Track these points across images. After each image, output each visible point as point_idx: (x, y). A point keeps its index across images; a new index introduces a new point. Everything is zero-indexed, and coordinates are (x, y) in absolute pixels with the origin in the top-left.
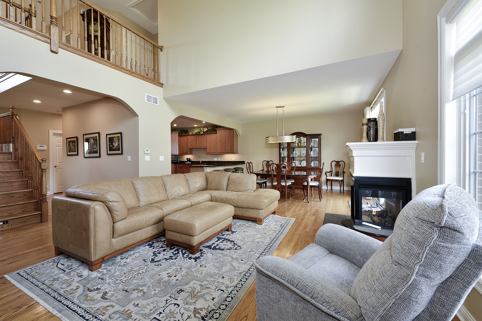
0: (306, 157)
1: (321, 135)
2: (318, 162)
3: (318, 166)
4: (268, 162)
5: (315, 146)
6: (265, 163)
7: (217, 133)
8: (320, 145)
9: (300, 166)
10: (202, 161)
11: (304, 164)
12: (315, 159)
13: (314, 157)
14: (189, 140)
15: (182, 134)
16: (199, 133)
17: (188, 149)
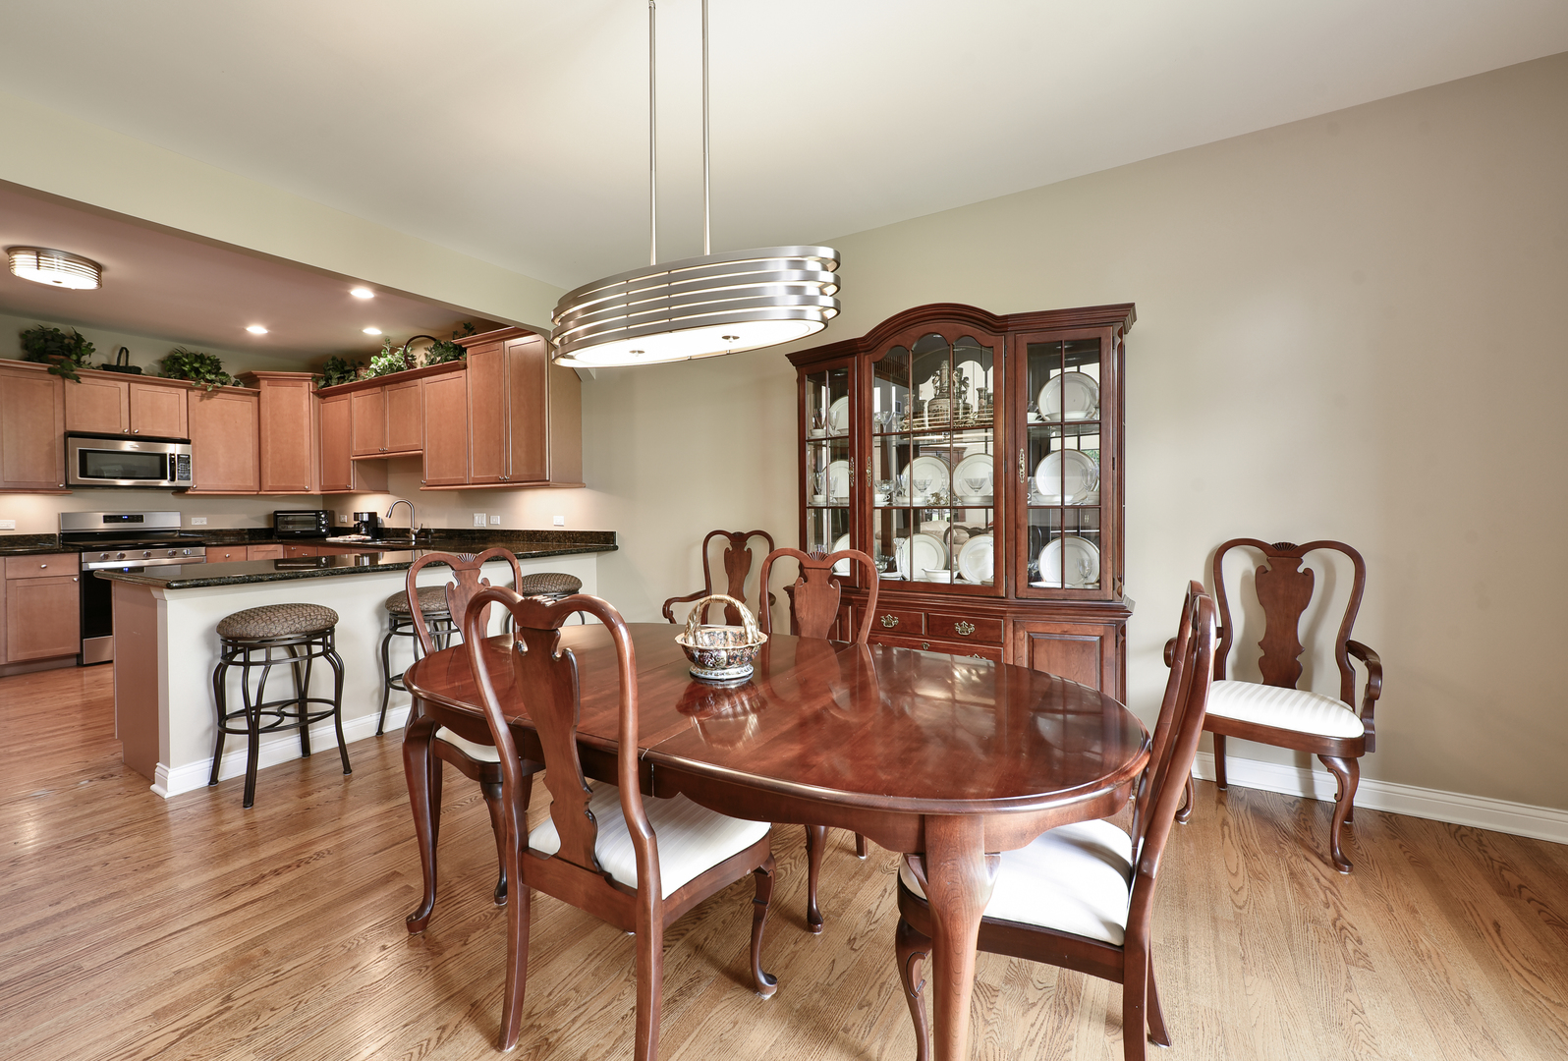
0: (995, 507)
1: (1120, 316)
2: (1093, 551)
3: (1094, 578)
4: (738, 539)
5: (1070, 416)
6: (718, 548)
7: (465, 367)
8: (1111, 405)
9: (944, 577)
10: (422, 530)
11: (978, 564)
12: (1069, 524)
13: (1062, 508)
14: (355, 415)
15: (327, 384)
16: (392, 371)
17: (353, 460)
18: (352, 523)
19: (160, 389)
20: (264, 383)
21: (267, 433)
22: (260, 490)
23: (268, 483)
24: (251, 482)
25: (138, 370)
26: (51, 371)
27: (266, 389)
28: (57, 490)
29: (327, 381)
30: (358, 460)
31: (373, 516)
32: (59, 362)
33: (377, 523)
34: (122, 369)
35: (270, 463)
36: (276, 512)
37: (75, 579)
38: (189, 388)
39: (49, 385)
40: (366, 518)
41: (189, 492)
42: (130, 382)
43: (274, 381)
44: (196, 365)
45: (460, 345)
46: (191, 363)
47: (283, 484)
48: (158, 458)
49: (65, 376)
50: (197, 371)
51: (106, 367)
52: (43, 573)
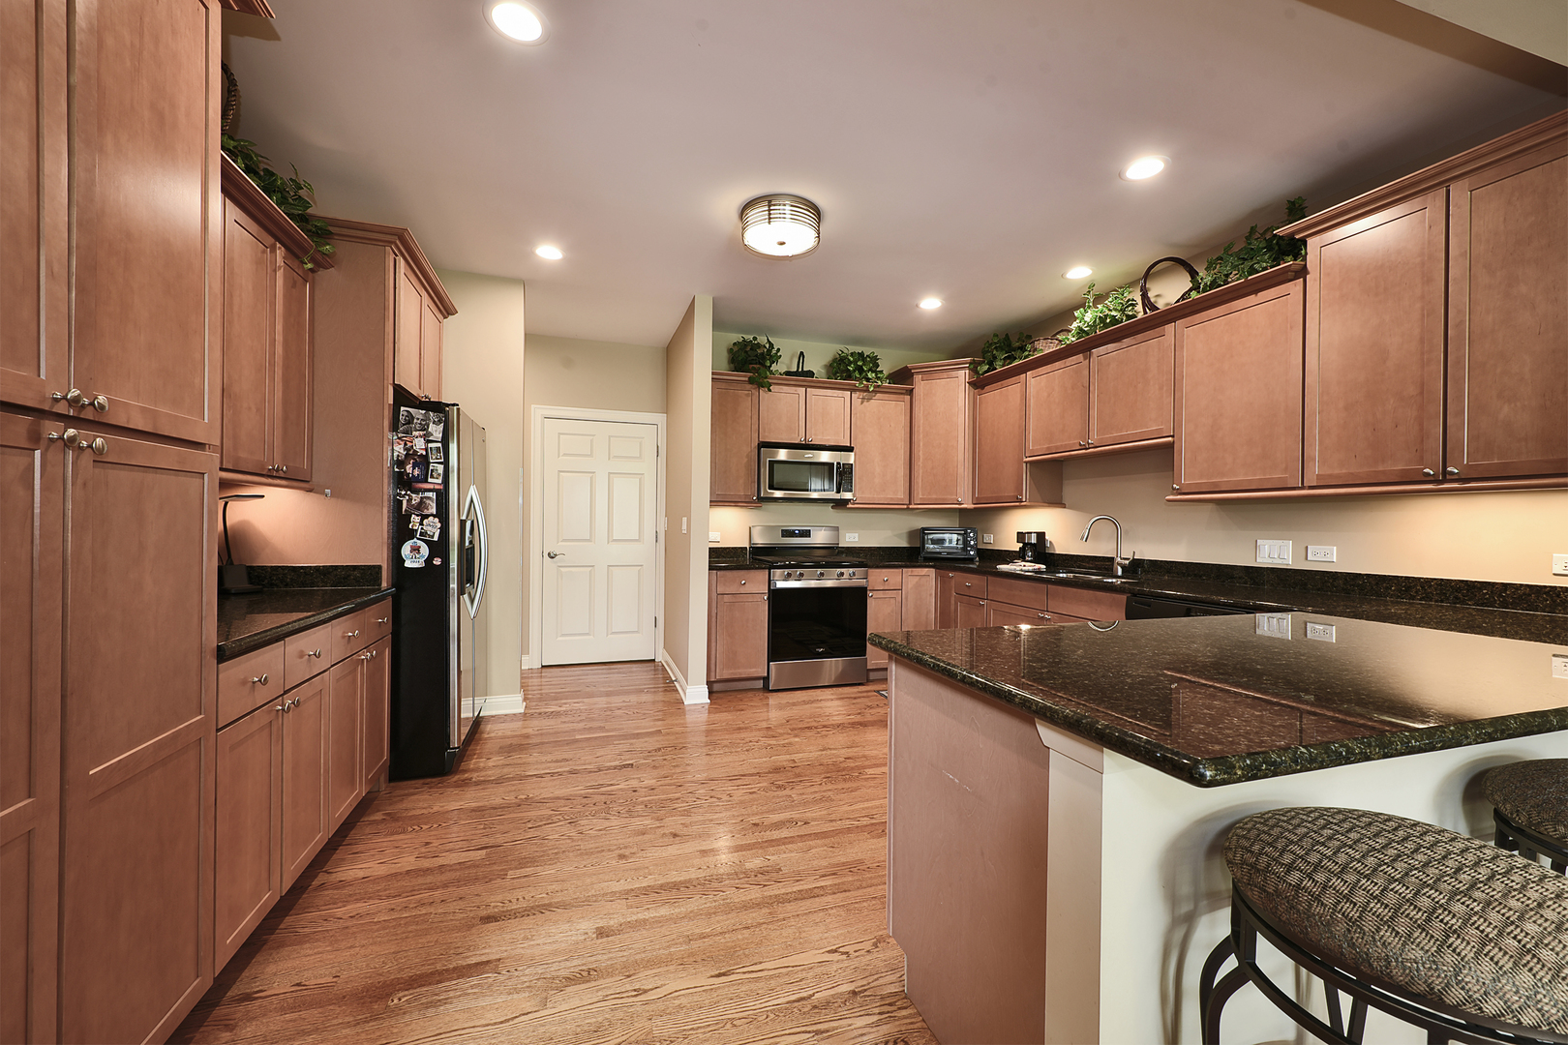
7: (1302, 273)
14: (1032, 402)
15: (992, 368)
16: (1106, 326)
17: (1026, 463)
18: (1017, 547)
19: (829, 392)
20: (917, 378)
21: (919, 437)
22: (910, 504)
23: (919, 495)
24: (901, 494)
25: (810, 374)
26: (751, 381)
27: (920, 385)
28: (751, 502)
29: (991, 363)
30: (1030, 462)
31: (1041, 536)
32: (756, 371)
33: (1045, 547)
34: (801, 376)
35: (921, 471)
36: (924, 529)
37: (765, 598)
38: (853, 390)
39: (747, 395)
40: (1034, 540)
41: (850, 506)
42: (806, 387)
43: (929, 373)
44: (860, 363)
45: (1291, 236)
46: (855, 362)
47: (934, 496)
48: (826, 467)
49: (761, 385)
50: (860, 369)
51: (788, 373)
52: (743, 590)
